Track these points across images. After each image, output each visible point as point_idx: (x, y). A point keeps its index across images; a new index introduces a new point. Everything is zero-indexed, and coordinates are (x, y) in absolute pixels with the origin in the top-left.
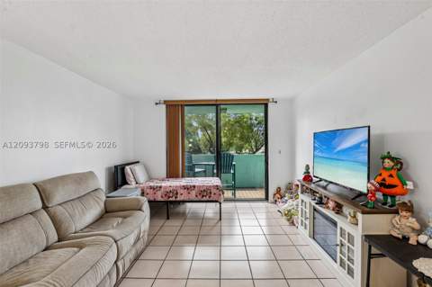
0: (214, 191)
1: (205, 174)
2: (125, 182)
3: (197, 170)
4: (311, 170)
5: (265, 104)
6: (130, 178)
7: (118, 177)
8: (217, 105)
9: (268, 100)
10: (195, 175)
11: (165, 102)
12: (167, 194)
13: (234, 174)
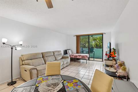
0: (85, 57)
1: (86, 53)
2: (67, 53)
3: (84, 52)
4: (107, 53)
5: (102, 34)
6: (68, 53)
7: (66, 52)
8: (89, 35)
9: (103, 33)
10: (83, 53)
11: (76, 36)
12: (75, 56)
13: (94, 54)
